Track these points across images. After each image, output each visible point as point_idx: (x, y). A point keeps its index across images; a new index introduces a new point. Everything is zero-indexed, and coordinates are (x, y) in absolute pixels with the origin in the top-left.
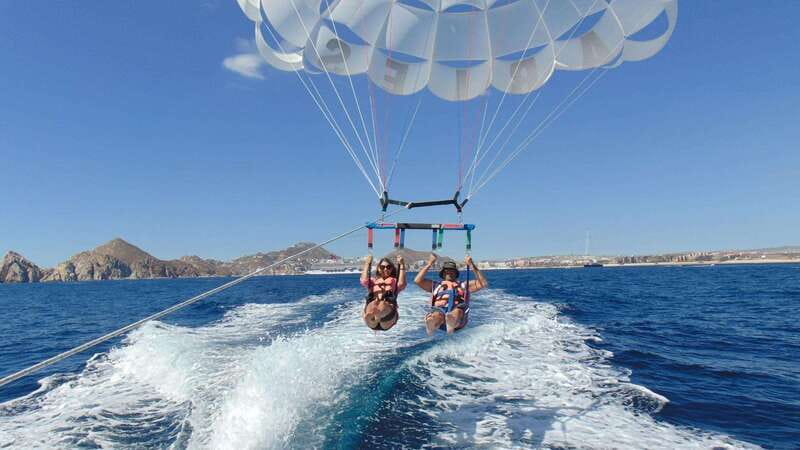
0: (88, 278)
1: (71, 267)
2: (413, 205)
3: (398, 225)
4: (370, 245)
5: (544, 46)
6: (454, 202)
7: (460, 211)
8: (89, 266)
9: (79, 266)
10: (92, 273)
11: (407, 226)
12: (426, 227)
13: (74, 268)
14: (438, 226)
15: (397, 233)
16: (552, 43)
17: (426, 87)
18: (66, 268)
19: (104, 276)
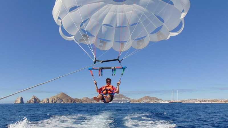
0: (51, 103)
1: (48, 100)
2: (103, 62)
3: (100, 68)
4: (93, 75)
5: (146, 36)
6: (118, 60)
7: (120, 62)
8: (52, 99)
9: (50, 99)
10: (52, 101)
11: (103, 68)
12: (110, 68)
13: (49, 100)
14: (114, 68)
15: (100, 71)
16: (148, 34)
17: (112, 48)
18: (47, 100)
19: (55, 102)
